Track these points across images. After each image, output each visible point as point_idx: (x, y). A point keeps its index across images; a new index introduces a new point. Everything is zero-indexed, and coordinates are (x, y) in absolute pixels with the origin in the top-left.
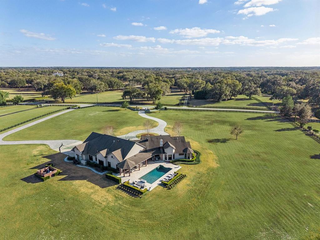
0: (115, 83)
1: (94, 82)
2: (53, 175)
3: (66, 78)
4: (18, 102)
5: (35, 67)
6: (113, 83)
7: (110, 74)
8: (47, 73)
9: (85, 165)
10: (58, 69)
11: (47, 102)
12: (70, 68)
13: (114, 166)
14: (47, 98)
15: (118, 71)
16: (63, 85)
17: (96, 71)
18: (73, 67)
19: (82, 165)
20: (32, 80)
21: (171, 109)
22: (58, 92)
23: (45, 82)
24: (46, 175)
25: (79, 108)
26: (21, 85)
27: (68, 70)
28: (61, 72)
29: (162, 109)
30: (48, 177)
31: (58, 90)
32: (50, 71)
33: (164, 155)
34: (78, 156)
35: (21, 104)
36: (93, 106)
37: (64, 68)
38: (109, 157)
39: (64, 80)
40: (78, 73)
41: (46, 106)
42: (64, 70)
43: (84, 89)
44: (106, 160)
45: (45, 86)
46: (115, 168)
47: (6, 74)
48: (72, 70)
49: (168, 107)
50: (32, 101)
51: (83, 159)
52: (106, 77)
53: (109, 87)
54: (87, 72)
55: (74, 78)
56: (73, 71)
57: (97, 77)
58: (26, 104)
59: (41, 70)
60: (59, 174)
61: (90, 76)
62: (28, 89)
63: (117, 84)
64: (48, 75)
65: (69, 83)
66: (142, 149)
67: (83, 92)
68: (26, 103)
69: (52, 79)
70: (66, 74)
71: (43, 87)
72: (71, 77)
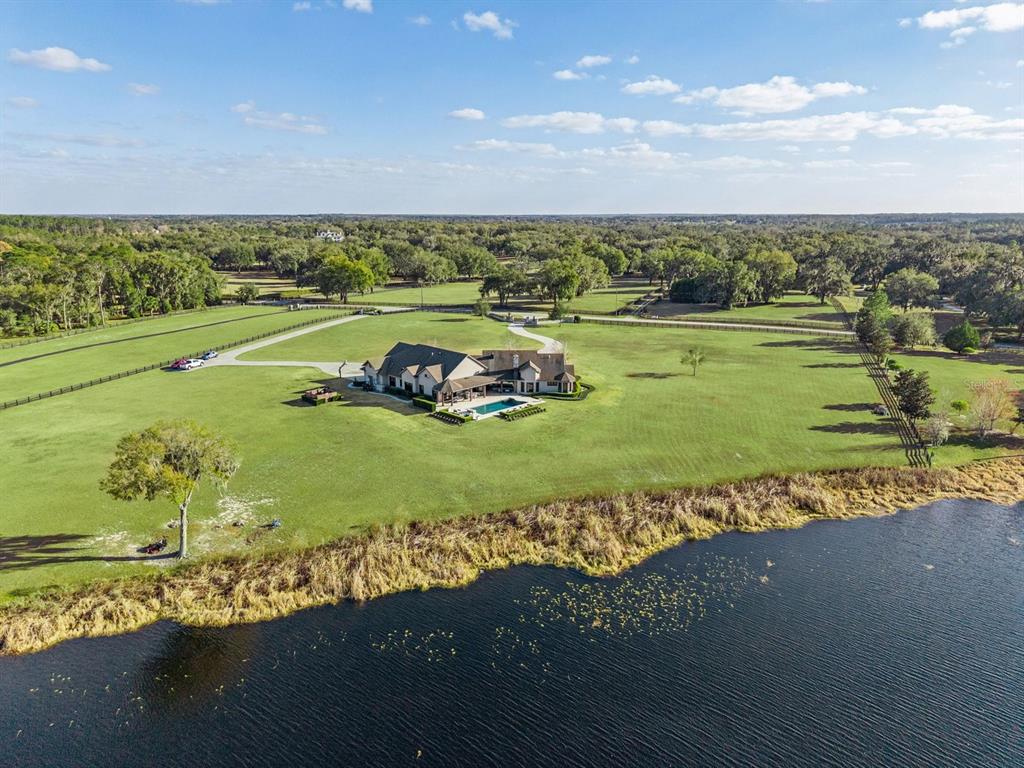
0: (475, 260)
1: (421, 255)
2: (331, 400)
3: (352, 245)
4: (247, 297)
5: (267, 216)
6: (471, 260)
7: (469, 238)
8: (302, 234)
9: (383, 392)
10: (330, 221)
11: (307, 301)
12: (362, 218)
13: (428, 391)
14: (306, 292)
15: (496, 227)
16: (345, 260)
17: (433, 227)
18: (372, 216)
19: (378, 392)
20: (269, 249)
21: (589, 321)
22: (332, 277)
23: (302, 255)
24: (320, 397)
25: (379, 312)
26: (242, 264)
27: (357, 223)
28: (337, 229)
29: (567, 321)
30: (323, 401)
31: (333, 272)
32: (311, 226)
33: (519, 382)
34: (370, 377)
35: (254, 304)
36: (412, 311)
37: (346, 219)
38: (422, 375)
39: (346, 251)
40: (383, 233)
41: (307, 308)
42: (348, 224)
43: (396, 275)
44: (417, 382)
45: (302, 266)
46: (431, 394)
47: (201, 236)
48: (367, 224)
49: (583, 317)
50: (276, 299)
51: (378, 383)
52: (458, 244)
53: (459, 272)
54: (409, 231)
55: (372, 245)
56: (370, 228)
57: (433, 245)
58: (265, 304)
59: (285, 224)
60: (340, 399)
61: (416, 242)
62: (259, 272)
63: (481, 265)
64: (305, 237)
65: (358, 257)
66: (481, 370)
67: (393, 282)
68: (260, 302)
69: (317, 249)
70: (350, 237)
71: (296, 266)
72: (363, 242)
